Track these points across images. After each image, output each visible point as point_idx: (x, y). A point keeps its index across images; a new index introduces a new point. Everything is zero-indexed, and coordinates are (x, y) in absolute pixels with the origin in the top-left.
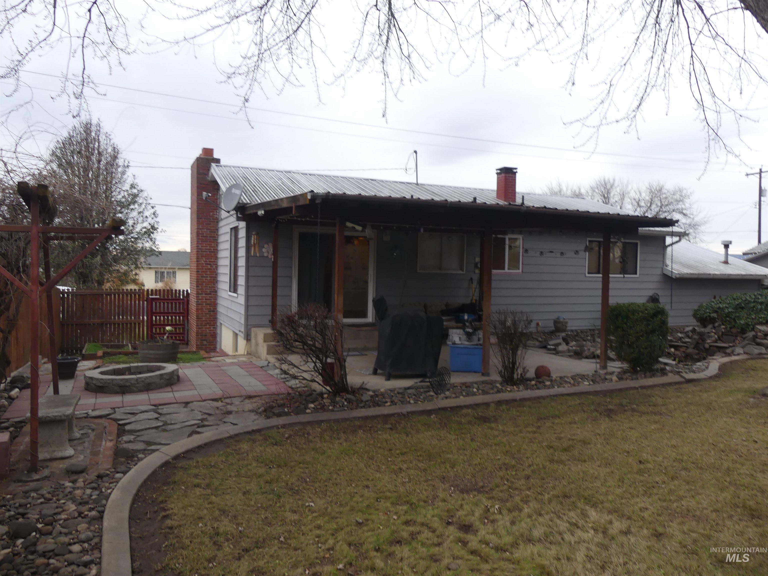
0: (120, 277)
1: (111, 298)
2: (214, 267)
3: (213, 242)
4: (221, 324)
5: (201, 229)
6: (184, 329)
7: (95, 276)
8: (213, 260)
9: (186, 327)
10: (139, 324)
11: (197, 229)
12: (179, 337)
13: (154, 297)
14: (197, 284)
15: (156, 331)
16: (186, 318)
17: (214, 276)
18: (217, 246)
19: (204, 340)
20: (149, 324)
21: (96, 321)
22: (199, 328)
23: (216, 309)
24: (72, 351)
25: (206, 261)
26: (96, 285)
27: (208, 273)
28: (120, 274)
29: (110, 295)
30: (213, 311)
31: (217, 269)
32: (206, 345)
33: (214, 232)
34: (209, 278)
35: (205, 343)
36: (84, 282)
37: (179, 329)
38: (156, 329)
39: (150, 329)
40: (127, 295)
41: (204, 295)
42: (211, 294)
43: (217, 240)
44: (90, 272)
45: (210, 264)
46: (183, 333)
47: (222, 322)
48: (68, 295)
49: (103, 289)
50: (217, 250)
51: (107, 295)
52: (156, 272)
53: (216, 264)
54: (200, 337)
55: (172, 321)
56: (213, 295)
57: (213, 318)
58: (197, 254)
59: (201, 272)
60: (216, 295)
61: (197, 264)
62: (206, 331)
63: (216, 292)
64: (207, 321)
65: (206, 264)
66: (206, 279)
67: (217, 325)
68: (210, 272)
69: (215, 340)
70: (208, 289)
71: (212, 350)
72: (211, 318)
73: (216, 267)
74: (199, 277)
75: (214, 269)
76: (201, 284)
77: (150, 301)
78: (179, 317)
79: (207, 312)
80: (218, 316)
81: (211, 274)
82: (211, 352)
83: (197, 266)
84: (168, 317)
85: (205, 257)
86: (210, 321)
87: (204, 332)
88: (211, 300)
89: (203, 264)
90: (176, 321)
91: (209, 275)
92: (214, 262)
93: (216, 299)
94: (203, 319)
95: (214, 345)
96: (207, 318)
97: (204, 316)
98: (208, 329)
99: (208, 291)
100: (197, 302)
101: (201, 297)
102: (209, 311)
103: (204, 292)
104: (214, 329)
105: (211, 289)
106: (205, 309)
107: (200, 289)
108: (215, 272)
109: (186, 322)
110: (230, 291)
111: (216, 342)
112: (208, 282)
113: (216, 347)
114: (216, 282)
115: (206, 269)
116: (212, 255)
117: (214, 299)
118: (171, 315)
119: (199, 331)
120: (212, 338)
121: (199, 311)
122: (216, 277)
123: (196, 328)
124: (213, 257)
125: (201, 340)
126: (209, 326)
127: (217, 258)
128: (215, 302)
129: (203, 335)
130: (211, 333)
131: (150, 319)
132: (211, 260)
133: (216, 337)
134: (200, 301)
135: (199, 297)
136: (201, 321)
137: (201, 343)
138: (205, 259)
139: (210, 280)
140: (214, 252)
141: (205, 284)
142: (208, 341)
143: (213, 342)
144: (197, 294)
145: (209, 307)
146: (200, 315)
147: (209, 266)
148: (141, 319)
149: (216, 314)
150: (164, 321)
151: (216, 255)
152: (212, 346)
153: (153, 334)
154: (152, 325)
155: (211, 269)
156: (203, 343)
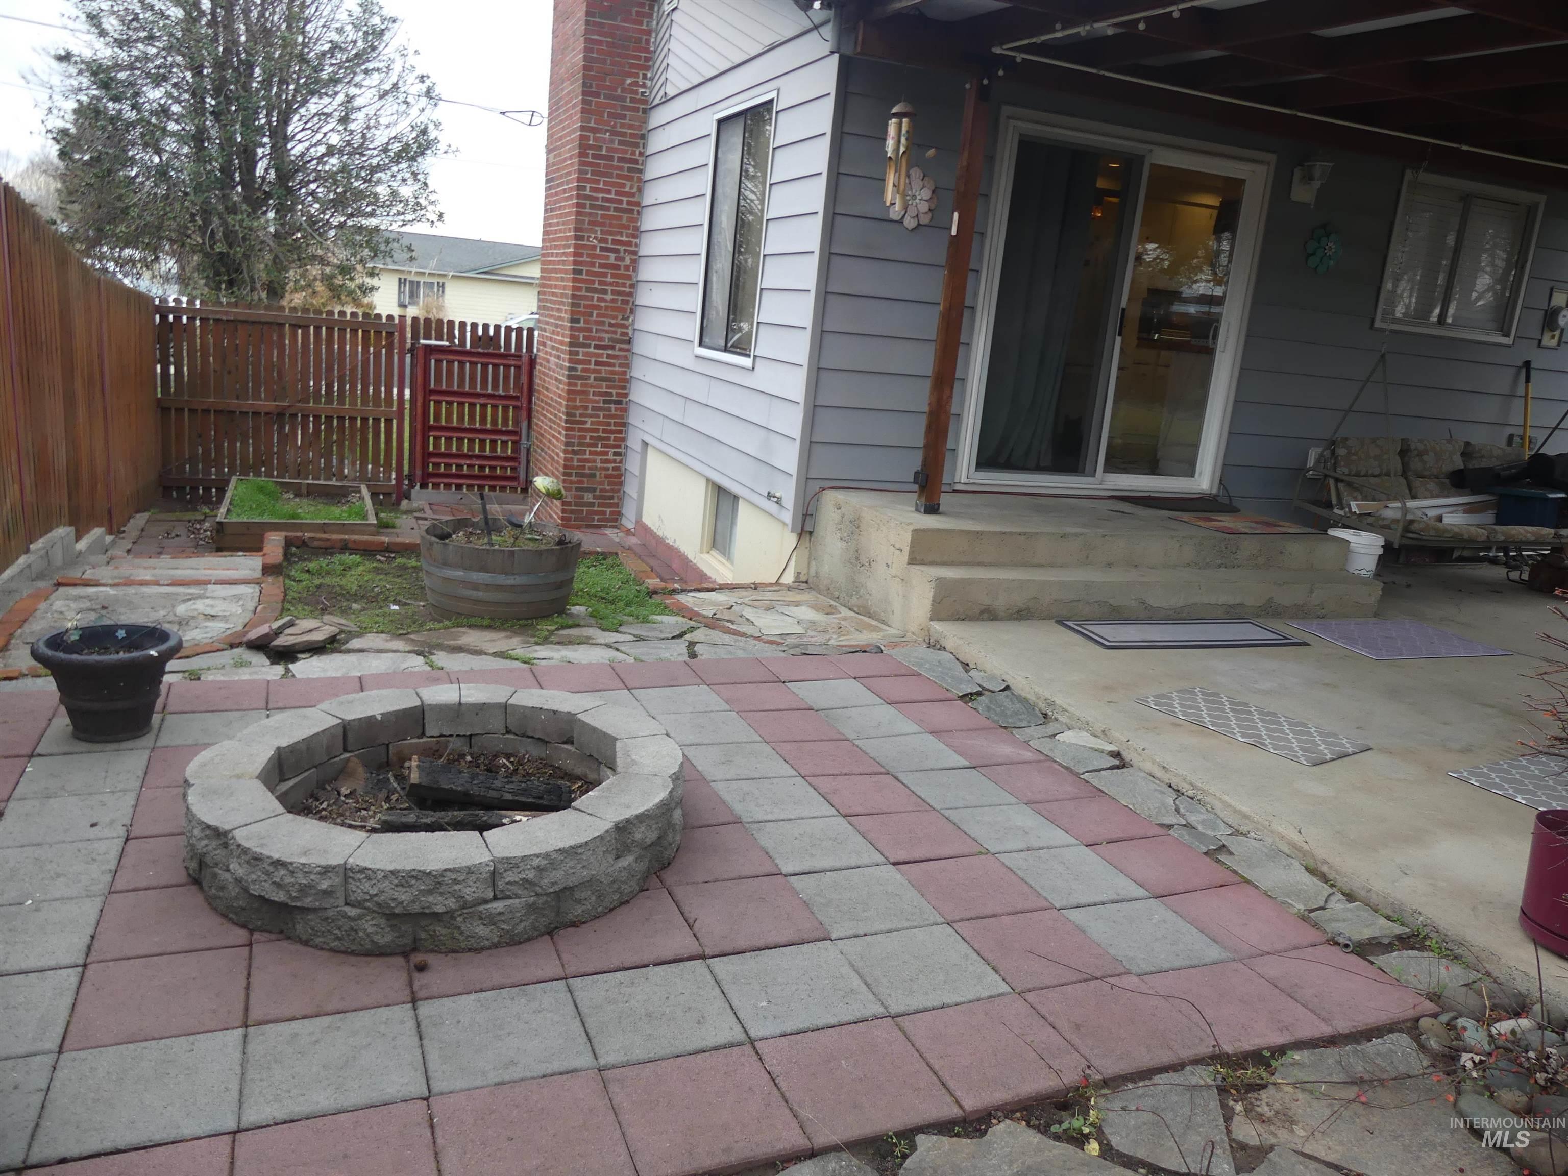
0: (332, 277)
1: (306, 336)
2: (628, 261)
3: (630, 179)
4: (645, 444)
5: (593, 130)
6: (516, 444)
7: (260, 269)
8: (624, 239)
9: (524, 440)
10: (389, 421)
11: (582, 128)
12: (504, 468)
13: (433, 342)
14: (573, 313)
15: (437, 445)
16: (524, 414)
17: (627, 290)
18: (640, 190)
19: (587, 490)
20: (419, 426)
21: (266, 404)
22: (574, 452)
23: (626, 395)
24: (194, 489)
25: (605, 241)
26: (264, 295)
27: (609, 279)
28: (328, 270)
29: (306, 328)
30: (619, 402)
31: (635, 270)
32: (592, 504)
33: (636, 145)
34: (609, 297)
35: (588, 497)
36: (231, 283)
37: (504, 443)
38: (437, 439)
39: (420, 439)
40: (354, 331)
41: (591, 350)
42: (613, 348)
43: (641, 171)
44: (246, 256)
45: (616, 251)
46: (514, 459)
47: (648, 439)
48: (191, 319)
49: (282, 308)
50: (638, 204)
51: (295, 327)
52: (400, 279)
53: (635, 253)
54: (574, 478)
55: (483, 419)
56: (621, 350)
57: (616, 424)
58: (578, 214)
59: (589, 273)
60: (628, 350)
61: (576, 246)
62: (595, 461)
63: (629, 342)
64: (597, 431)
65: (602, 249)
66: (600, 300)
67: (626, 447)
68: (613, 276)
69: (619, 491)
70: (607, 332)
71: (608, 520)
72: (609, 424)
73: (634, 262)
74: (580, 289)
75: (627, 268)
76: (584, 314)
77: (421, 354)
78: (506, 409)
79: (598, 402)
80: (634, 418)
81: (617, 284)
82: (606, 526)
83: (575, 254)
84: (472, 406)
85: (602, 224)
86: (604, 431)
87: (588, 465)
88: (613, 365)
89: (594, 247)
90: (494, 421)
91: (611, 284)
92: (629, 244)
93: (628, 366)
94: (588, 426)
95: (617, 505)
96: (599, 423)
97: (591, 416)
98: (598, 458)
99: (607, 336)
100: (570, 369)
101: (585, 354)
102: (605, 402)
103: (593, 339)
104: (618, 458)
105: (615, 333)
106: (594, 394)
107: (580, 330)
108: (629, 277)
109: (524, 425)
110: (701, 344)
111: (620, 499)
112: (607, 308)
113: (619, 514)
114: (632, 311)
115: (602, 266)
116: (624, 221)
117: (621, 365)
118: (483, 401)
119: (572, 459)
120: (609, 484)
121: (574, 400)
122: (630, 294)
123: (565, 452)
124: (628, 227)
125: (577, 489)
126: (604, 446)
127: (637, 233)
128: (625, 373)
129: (583, 475)
130: (608, 469)
131: (419, 410)
132: (618, 238)
133: (621, 484)
134: (580, 367)
135: (577, 353)
136: (580, 430)
137: (576, 497)
138: (602, 232)
139: (613, 301)
140: (631, 211)
141: (598, 315)
142: (598, 493)
143: (612, 498)
144: (571, 344)
145: (608, 387)
146: (578, 413)
147: (612, 256)
148: (395, 408)
149: (625, 410)
150: (461, 417)
151: (636, 220)
152: (608, 510)
153: (427, 455)
154: (427, 428)
155: (617, 267)
156: (583, 498)
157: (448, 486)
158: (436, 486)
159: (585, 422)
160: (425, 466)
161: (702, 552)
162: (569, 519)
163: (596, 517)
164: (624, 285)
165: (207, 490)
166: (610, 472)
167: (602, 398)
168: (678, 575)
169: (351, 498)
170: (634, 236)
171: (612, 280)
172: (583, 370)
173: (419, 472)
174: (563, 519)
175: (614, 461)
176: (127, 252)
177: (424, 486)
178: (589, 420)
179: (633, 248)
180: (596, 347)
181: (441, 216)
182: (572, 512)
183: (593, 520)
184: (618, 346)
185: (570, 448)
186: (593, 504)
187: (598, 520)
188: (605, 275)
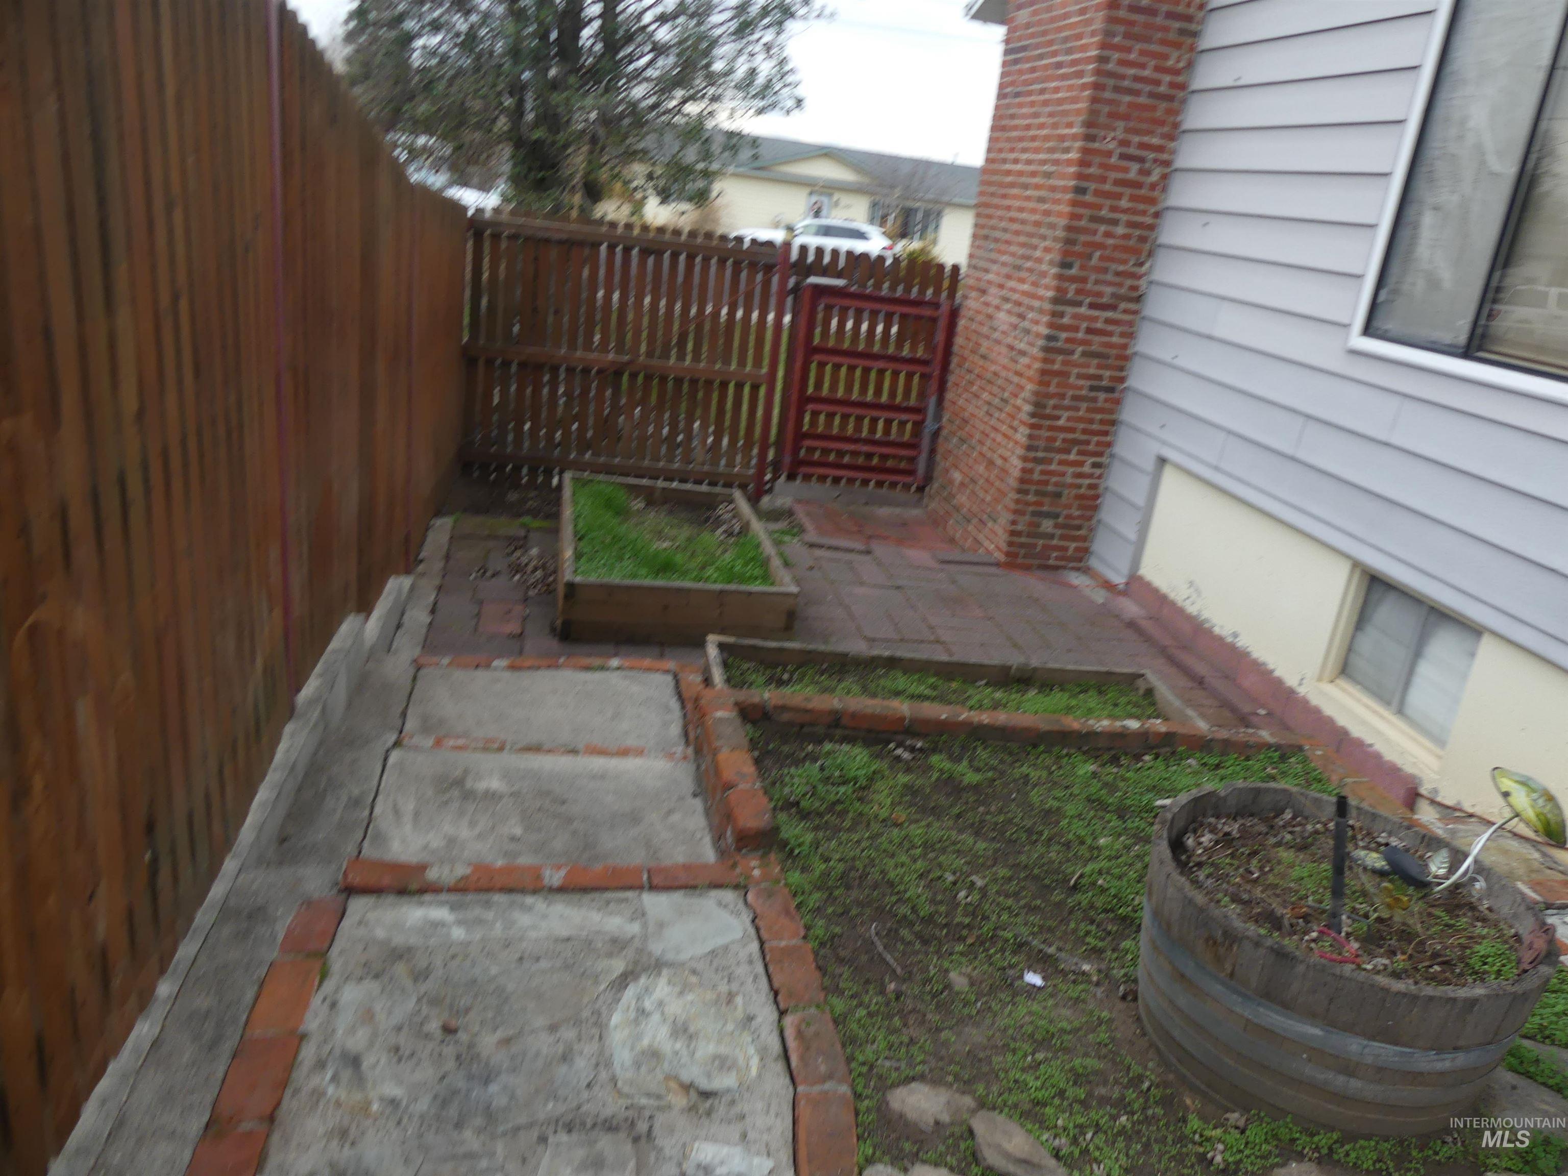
1: (658, 265)
2: (1155, 176)
3: (1178, 46)
4: (1162, 461)
6: (918, 426)
8: (1155, 141)
10: (755, 388)
12: (897, 457)
13: (824, 281)
15: (814, 423)
16: (933, 385)
17: (1148, 220)
18: (1191, 65)
19: (1048, 515)
20: (794, 397)
22: (1036, 460)
23: (1123, 380)
24: (501, 468)
25: (1128, 143)
27: (1124, 203)
29: (659, 254)
30: (1110, 390)
31: (1164, 190)
34: (1120, 230)
35: (1047, 525)
37: (902, 424)
38: (815, 414)
39: (792, 413)
40: (722, 262)
41: (1083, 310)
42: (1113, 307)
43: (1196, 35)
45: (1141, 160)
46: (913, 446)
47: (1172, 456)
50: (1184, 87)
53: (1167, 163)
54: (1031, 498)
55: (878, 391)
56: (1125, 311)
57: (1102, 422)
58: (1094, 100)
59: (1097, 193)
60: (1135, 312)
61: (1085, 151)
62: (1063, 474)
63: (1138, 299)
64: (1072, 430)
65: (1123, 156)
66: (1108, 235)
67: (1112, 456)
68: (1133, 198)
69: (1090, 518)
70: (1110, 284)
71: (1070, 559)
72: (1091, 421)
73: (1165, 177)
74: (1079, 217)
75: (1153, 186)
76: (1080, 255)
77: (807, 297)
78: (910, 376)
79: (1081, 388)
80: (1130, 413)
81: (1134, 212)
82: (1064, 568)
83: (1082, 163)
84: (866, 371)
85: (1126, 117)
86: (1084, 432)
87: (1054, 479)
88: (1110, 334)
89: (1109, 154)
90: (893, 394)
91: (1125, 211)
92: (1160, 149)
93: (1131, 336)
94: (1061, 422)
95: (1084, 539)
96: (1080, 420)
97: (1068, 408)
98: (1071, 470)
99: (1109, 290)
100: (1050, 338)
101: (1075, 316)
102: (1092, 388)
103: (1088, 293)
104: (1098, 472)
105: (1120, 285)
106: (1079, 376)
107: (1073, 279)
108: (1153, 201)
109: (933, 400)
110: (1368, 330)
111: (1091, 530)
112: (1116, 247)
113: (1086, 551)
114: (1150, 254)
115: (1117, 182)
116: (1159, 114)
117: (1123, 335)
118: (881, 364)
119: (1031, 471)
120: (1080, 507)
121: (1048, 384)
122: (1152, 227)
123: (1025, 459)
124: (1162, 123)
125: (1034, 514)
126: (1080, 453)
127: (1174, 132)
128: (1125, 347)
129: (1043, 494)
130: (1079, 486)
131: (797, 376)
132: (1146, 139)
133: (1096, 508)
134: (1064, 335)
135: (1062, 315)
136: (1051, 428)
137: (1031, 524)
138: (1127, 130)
139: (1126, 237)
140: (1170, 98)
141: (1101, 258)
142: (1060, 520)
143: (1079, 528)
144: (1055, 301)
145: (1099, 367)
146: (1052, 402)
147: (1135, 167)
148: (764, 370)
149: (1118, 402)
150: (849, 388)
151: (1177, 112)
152: (1073, 545)
153: (800, 437)
154: (804, 400)
155: (1138, 185)
156: (1038, 525)
157: (822, 479)
158: (807, 478)
159: (1058, 418)
160: (796, 450)
161: (1320, 679)
162: (1016, 555)
163: (1055, 555)
164: (1144, 213)
165: (517, 469)
166: (1082, 491)
167: (1089, 383)
168: (1263, 706)
169: (721, 510)
170: (1171, 138)
171: (1130, 205)
172: (1068, 340)
173: (787, 459)
174: (1008, 554)
175: (1090, 476)
176: (422, 140)
177: (791, 477)
178: (1066, 414)
179: (1165, 156)
180: (1092, 306)
181: (799, 102)
182: (1022, 545)
183: (1049, 558)
184: (1123, 305)
185: (1032, 454)
186: (1052, 536)
187: (1057, 558)
188: (1119, 196)
